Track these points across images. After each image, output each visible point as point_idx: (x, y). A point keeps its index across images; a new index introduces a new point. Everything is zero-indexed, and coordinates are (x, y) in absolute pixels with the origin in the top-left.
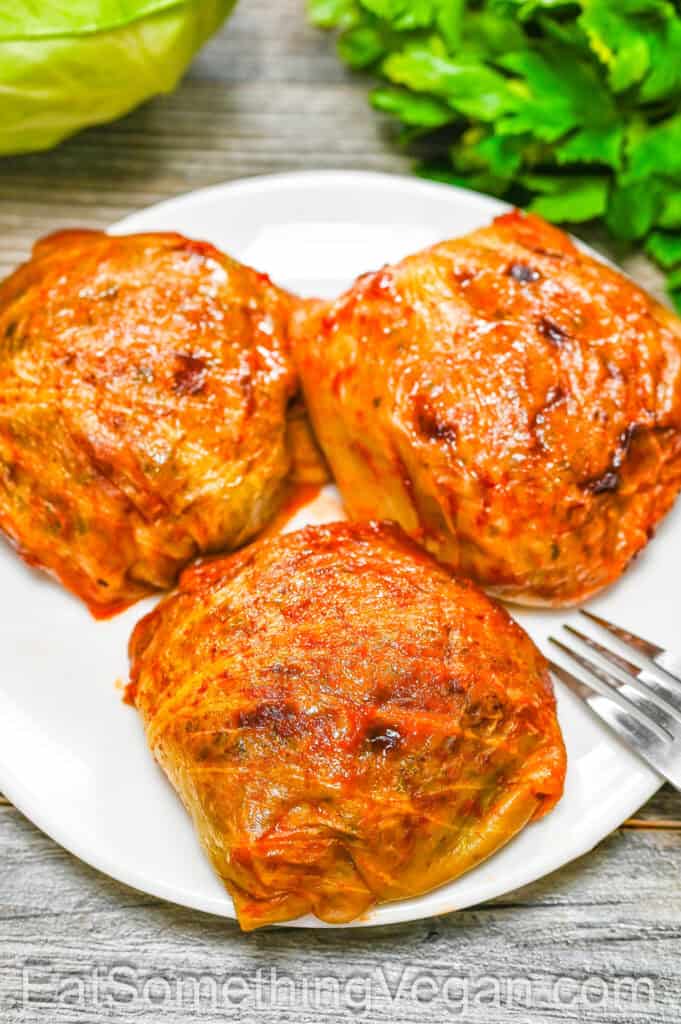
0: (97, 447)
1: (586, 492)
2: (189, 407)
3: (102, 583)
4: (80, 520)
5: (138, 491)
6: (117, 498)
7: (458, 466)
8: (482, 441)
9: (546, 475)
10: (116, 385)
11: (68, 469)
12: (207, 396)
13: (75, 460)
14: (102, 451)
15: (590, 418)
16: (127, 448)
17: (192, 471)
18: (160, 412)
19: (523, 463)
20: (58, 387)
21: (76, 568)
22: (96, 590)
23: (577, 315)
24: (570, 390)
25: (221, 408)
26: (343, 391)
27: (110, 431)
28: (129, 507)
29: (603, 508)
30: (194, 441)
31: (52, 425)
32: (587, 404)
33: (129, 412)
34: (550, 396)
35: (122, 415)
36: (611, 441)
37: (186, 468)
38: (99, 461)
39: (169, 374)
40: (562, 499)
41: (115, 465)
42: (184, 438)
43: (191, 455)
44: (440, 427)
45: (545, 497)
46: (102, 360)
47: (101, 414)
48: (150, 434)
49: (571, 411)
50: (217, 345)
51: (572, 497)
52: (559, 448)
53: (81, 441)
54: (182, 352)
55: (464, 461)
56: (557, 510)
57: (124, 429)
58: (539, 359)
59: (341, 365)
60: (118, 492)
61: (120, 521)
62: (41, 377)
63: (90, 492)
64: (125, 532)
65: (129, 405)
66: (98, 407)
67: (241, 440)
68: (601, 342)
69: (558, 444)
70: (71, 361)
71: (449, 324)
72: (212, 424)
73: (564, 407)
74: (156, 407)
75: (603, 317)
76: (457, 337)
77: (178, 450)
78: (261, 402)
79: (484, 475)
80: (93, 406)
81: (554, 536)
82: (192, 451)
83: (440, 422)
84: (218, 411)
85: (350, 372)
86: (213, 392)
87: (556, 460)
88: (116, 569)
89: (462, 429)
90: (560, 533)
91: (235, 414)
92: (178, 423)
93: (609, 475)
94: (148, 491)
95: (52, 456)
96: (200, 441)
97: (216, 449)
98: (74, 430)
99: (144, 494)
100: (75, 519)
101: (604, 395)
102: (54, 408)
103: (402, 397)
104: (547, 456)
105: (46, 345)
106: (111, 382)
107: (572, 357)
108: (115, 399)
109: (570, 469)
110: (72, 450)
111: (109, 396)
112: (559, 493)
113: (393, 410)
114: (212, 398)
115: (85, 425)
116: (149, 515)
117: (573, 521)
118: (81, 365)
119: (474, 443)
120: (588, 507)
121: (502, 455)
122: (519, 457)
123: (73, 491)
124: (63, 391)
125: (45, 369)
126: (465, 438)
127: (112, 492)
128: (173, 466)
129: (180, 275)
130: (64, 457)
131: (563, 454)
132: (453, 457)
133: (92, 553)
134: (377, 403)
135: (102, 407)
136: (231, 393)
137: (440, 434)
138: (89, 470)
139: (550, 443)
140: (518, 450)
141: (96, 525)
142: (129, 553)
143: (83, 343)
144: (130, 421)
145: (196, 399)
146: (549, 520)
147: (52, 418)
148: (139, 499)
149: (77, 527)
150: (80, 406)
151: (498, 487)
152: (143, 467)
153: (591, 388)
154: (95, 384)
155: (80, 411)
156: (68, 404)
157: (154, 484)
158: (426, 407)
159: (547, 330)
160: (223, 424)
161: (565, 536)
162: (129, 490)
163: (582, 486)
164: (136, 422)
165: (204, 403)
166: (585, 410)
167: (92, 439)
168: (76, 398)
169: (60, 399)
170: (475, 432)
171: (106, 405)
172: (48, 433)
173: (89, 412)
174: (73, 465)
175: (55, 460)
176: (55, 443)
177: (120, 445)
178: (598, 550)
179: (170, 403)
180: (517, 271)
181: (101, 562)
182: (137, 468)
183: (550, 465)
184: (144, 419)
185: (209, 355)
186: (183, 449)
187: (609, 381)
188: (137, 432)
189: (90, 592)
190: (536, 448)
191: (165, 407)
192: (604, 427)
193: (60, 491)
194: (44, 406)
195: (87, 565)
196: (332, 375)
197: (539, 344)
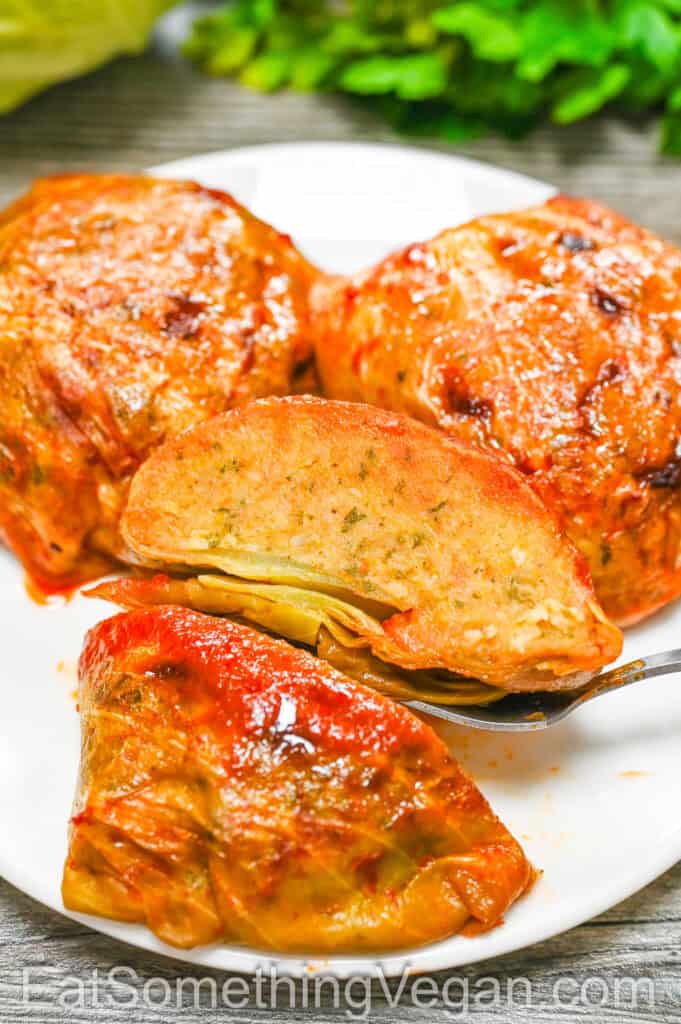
0: (66, 385)
1: (642, 485)
2: (176, 351)
3: (56, 547)
4: (37, 469)
5: (106, 438)
6: (82, 445)
7: (491, 446)
8: (522, 420)
9: (596, 460)
10: (98, 319)
11: (30, 408)
12: (200, 342)
13: (39, 397)
14: (71, 391)
15: (650, 400)
16: (100, 388)
17: (171, 422)
18: (142, 352)
19: (569, 445)
20: (31, 315)
21: (28, 528)
22: (47, 556)
23: (636, 286)
24: (627, 367)
25: (215, 357)
26: (365, 366)
27: (82, 367)
28: (94, 458)
29: (663, 508)
30: (178, 388)
31: (18, 357)
32: (646, 383)
33: (107, 348)
34: (604, 372)
35: (99, 351)
36: (673, 427)
37: (165, 418)
38: (65, 400)
39: (158, 313)
40: (615, 489)
41: (84, 407)
42: (166, 384)
43: (172, 404)
44: (473, 402)
45: (594, 486)
46: (84, 290)
47: (76, 349)
48: (127, 375)
49: (628, 390)
50: (220, 292)
51: (626, 489)
52: (612, 431)
53: (49, 378)
54: (177, 292)
55: (500, 441)
56: (609, 504)
57: (98, 367)
58: (591, 332)
59: (363, 338)
60: (82, 439)
61: (81, 472)
62: (14, 305)
63: (51, 436)
64: (88, 486)
65: (108, 341)
66: (73, 341)
67: (233, 395)
68: (663, 316)
69: (612, 426)
70: (50, 288)
71: (488, 292)
72: (201, 373)
73: (619, 385)
74: (139, 347)
75: (668, 291)
76: (496, 306)
77: (158, 396)
78: (262, 358)
79: (523, 458)
80: (68, 339)
81: (604, 535)
82: (173, 399)
83: (473, 397)
84: (210, 361)
85: (374, 344)
86: (208, 339)
87: (607, 444)
88: (72, 532)
89: (497, 404)
90: (611, 532)
91: (230, 366)
92: (162, 366)
93: (671, 466)
94: (117, 441)
95: (13, 392)
96: (186, 390)
97: (203, 402)
98: (41, 363)
99: (112, 444)
100: (32, 467)
101: (667, 375)
102: (22, 338)
103: (430, 370)
104: (597, 440)
105: (24, 270)
106: (92, 315)
107: (629, 332)
108: (95, 333)
109: (624, 454)
110: (37, 387)
111: (87, 329)
112: (612, 482)
113: (419, 384)
114: (206, 345)
115: (55, 359)
116: (116, 470)
117: (627, 517)
118: (60, 294)
119: (512, 420)
120: (646, 501)
121: (543, 436)
122: (563, 438)
123: (33, 433)
124: (36, 320)
125: (21, 297)
126: (501, 415)
127: (76, 438)
128: (151, 416)
129: (188, 216)
130: (27, 394)
131: (617, 437)
132: (487, 437)
133: (46, 509)
134: (401, 377)
135: (78, 341)
136: (228, 344)
137: (472, 411)
138: (53, 411)
139: (602, 425)
140: (564, 430)
141: (55, 476)
142: (90, 515)
143: (67, 272)
144: (108, 359)
145: (186, 343)
146: (599, 515)
147: (19, 349)
148: (107, 448)
149: (33, 475)
150: (53, 337)
151: (539, 472)
152: (116, 413)
153: (652, 367)
154: (72, 315)
155: (53, 343)
156: (39, 334)
157: (125, 431)
158: (457, 380)
159: (601, 299)
160: (215, 376)
161: (617, 535)
162: (96, 438)
163: (638, 476)
164: (113, 360)
165: (196, 349)
166: (645, 390)
167: (60, 376)
168: (49, 329)
169: (31, 327)
170: (513, 408)
171: (83, 339)
172: (12, 366)
173: (62, 345)
174: (35, 403)
175: (17, 396)
176: (19, 376)
177: (92, 385)
178: (657, 557)
179: (157, 345)
180: (568, 240)
181: (57, 521)
182: (108, 414)
183: (601, 449)
184: (123, 358)
185: (209, 300)
186: (164, 396)
187: (673, 359)
188: (113, 372)
189: (40, 558)
190: (585, 429)
191: (149, 348)
192: (667, 412)
193: (19, 433)
194: (13, 335)
195: (39, 523)
196: (354, 348)
197: (591, 315)
